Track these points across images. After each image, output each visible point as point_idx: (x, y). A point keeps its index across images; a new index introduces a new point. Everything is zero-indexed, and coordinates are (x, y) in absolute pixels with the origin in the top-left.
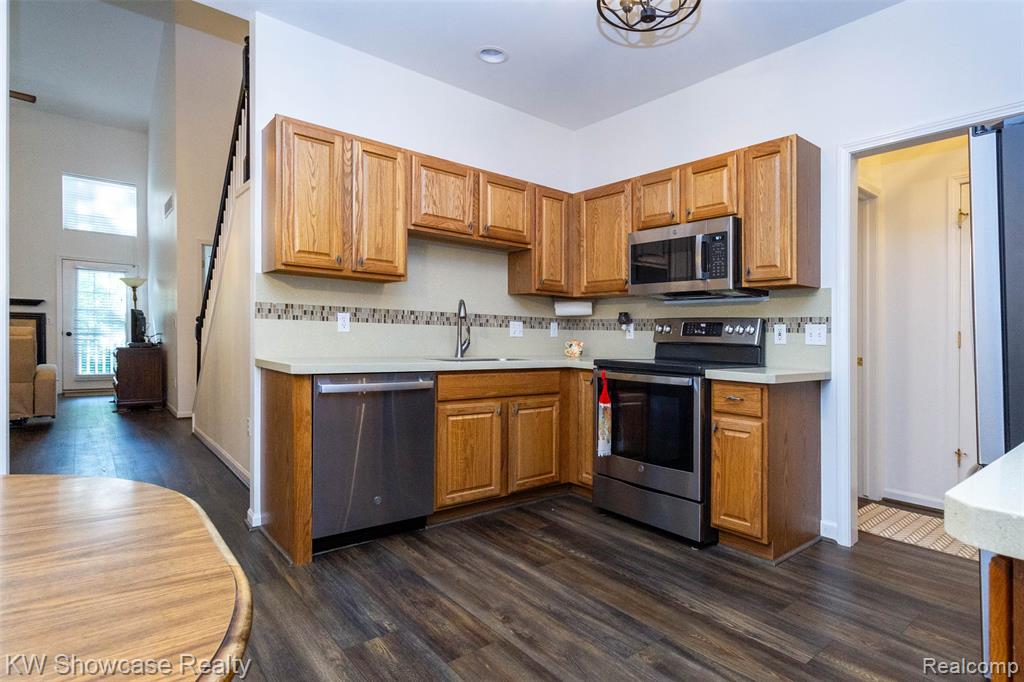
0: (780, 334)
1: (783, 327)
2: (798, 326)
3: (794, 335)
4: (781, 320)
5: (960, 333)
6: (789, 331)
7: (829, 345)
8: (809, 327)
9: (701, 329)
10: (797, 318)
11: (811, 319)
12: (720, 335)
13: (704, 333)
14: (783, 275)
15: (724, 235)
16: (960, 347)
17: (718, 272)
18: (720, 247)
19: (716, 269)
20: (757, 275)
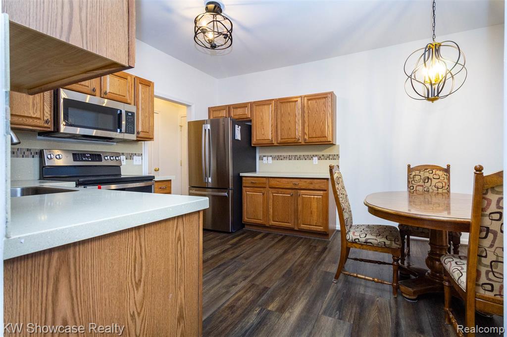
0: (124, 160)
1: (125, 157)
2: (130, 157)
3: (129, 160)
4: (123, 154)
5: (181, 161)
6: (126, 159)
7: (142, 165)
8: (135, 157)
9: (88, 157)
10: (130, 154)
11: (135, 154)
12: (101, 161)
13: (90, 159)
14: (151, 137)
15: (133, 114)
16: (181, 165)
17: (130, 130)
18: (131, 119)
19: (129, 129)
20: (141, 135)
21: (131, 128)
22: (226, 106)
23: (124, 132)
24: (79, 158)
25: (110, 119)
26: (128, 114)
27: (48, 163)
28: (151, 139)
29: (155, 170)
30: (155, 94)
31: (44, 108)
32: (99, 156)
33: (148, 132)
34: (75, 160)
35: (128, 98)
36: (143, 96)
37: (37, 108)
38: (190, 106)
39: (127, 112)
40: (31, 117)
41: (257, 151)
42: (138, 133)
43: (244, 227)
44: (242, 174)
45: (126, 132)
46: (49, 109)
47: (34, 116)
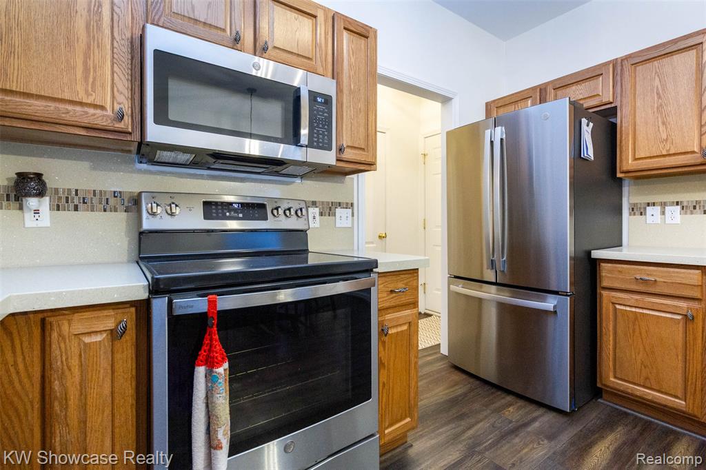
0: (314, 218)
1: (317, 210)
2: (329, 209)
3: (326, 218)
4: (314, 204)
6: (321, 214)
7: (352, 228)
8: (339, 211)
9: (236, 210)
10: (328, 203)
11: (340, 203)
12: (266, 219)
13: (241, 215)
14: (369, 160)
15: (327, 100)
16: (425, 228)
17: (320, 140)
18: (323, 112)
19: (318, 138)
20: (349, 154)
21: (324, 136)
22: (534, 89)
23: (306, 143)
24: (217, 213)
25: (274, 111)
26: (315, 100)
27: (148, 224)
28: (370, 165)
29: (380, 237)
30: (379, 71)
31: (113, 79)
32: (263, 206)
33: (363, 149)
34: (207, 216)
35: (319, 63)
36: (353, 60)
37: (94, 79)
38: (450, 99)
39: (313, 95)
40: (81, 104)
41: (625, 190)
42: (340, 150)
43: (601, 397)
44: (596, 254)
45: (310, 145)
46: (127, 84)
47: (89, 102)
